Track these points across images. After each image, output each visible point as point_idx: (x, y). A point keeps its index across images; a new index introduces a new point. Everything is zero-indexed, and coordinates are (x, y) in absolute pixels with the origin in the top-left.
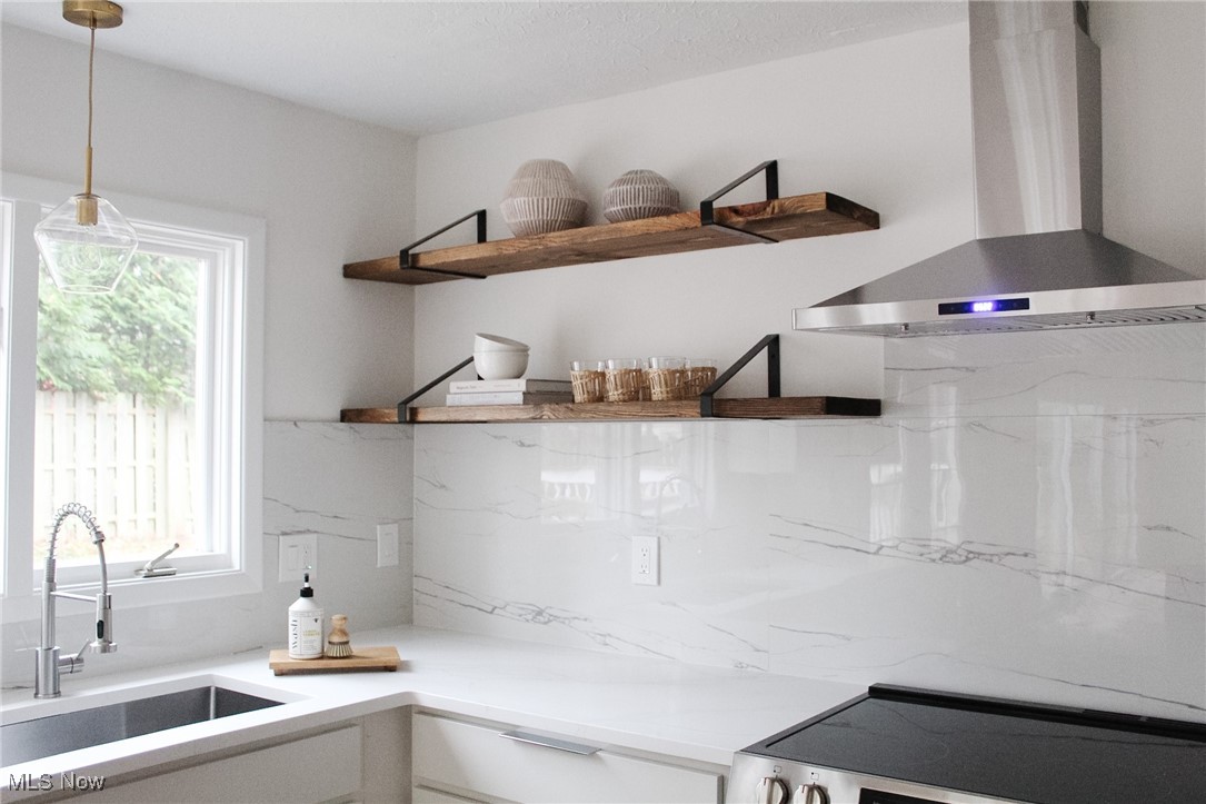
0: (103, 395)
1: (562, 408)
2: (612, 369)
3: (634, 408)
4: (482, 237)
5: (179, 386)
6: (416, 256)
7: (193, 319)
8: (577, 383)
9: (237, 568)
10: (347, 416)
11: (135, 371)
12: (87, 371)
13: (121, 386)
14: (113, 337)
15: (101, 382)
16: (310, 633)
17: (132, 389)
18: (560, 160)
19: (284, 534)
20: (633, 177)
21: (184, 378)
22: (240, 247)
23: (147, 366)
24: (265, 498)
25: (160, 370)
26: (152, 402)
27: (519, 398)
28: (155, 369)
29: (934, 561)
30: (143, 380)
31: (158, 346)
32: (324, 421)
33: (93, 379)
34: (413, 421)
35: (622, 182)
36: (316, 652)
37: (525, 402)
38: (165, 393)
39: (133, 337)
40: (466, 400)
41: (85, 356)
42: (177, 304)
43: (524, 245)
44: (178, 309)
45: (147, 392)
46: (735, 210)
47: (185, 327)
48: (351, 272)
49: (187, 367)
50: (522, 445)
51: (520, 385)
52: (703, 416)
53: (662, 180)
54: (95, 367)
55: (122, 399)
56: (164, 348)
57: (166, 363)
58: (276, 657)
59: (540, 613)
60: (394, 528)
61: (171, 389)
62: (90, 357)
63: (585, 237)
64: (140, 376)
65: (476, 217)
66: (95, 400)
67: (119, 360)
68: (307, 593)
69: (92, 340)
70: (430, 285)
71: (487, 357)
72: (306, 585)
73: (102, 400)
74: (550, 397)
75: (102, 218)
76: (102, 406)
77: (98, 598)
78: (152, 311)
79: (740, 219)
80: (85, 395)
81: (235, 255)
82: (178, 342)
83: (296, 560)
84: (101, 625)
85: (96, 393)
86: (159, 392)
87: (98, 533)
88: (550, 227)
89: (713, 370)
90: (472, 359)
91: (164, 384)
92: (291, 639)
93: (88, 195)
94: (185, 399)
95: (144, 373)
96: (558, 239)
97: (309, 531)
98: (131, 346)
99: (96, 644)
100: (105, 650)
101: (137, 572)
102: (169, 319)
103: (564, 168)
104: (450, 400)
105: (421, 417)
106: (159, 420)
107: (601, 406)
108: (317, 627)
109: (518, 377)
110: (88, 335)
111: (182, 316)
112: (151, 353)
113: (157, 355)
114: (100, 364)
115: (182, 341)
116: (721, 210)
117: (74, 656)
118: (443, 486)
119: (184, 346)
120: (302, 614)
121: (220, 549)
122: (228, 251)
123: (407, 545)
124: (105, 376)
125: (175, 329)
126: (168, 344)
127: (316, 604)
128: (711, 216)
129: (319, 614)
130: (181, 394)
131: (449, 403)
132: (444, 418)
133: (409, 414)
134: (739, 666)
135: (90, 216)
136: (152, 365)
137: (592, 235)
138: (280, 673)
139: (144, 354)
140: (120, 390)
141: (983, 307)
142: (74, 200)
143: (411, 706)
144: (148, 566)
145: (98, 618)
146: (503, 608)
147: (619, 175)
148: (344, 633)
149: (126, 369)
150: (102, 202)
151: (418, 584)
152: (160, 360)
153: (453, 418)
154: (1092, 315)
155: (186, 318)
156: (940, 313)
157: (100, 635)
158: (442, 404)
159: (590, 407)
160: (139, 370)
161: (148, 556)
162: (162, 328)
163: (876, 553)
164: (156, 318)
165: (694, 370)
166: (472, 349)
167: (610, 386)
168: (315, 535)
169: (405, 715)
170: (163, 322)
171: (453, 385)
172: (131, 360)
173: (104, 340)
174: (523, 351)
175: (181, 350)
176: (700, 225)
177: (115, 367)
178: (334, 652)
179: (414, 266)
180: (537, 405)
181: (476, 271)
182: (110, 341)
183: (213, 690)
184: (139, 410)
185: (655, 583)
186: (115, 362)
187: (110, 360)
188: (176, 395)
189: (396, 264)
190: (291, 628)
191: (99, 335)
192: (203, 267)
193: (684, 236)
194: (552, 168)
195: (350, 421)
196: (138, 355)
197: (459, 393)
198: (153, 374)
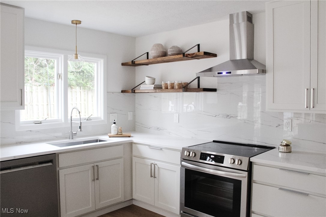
0: (74, 87)
1: (160, 90)
2: (169, 83)
3: (172, 90)
4: (148, 58)
5: (90, 85)
6: (134, 62)
7: (93, 69)
8: (163, 85)
9: (102, 119)
10: (122, 92)
11: (80, 81)
12: (70, 82)
13: (78, 85)
14: (75, 74)
15: (73, 84)
16: (115, 130)
17: (80, 86)
18: (161, 43)
19: (111, 113)
20: (174, 47)
21: (91, 83)
22: (102, 61)
23: (83, 80)
24: (108, 107)
25: (86, 81)
26: (84, 89)
27: (153, 88)
28: (85, 81)
29: (225, 118)
30: (82, 84)
31: (86, 76)
32: (118, 93)
33: (71, 83)
34: (134, 92)
35: (171, 48)
36: (116, 133)
37: (154, 89)
38: (87, 86)
39: (80, 74)
40: (144, 89)
41: (69, 78)
42: (89, 66)
43: (154, 60)
44: (90, 67)
45: (83, 86)
46: (189, 55)
47: (91, 71)
48: (123, 64)
49: (92, 80)
50: (155, 97)
51: (153, 86)
52: (183, 91)
53: (178, 48)
54: (72, 81)
55: (78, 88)
56: (87, 76)
57: (87, 79)
58: (109, 134)
59: (158, 128)
60: (132, 113)
61: (88, 86)
62: (71, 78)
63: (164, 59)
64: (82, 83)
65: (146, 54)
66: (72, 88)
67: (77, 79)
68: (115, 123)
69: (71, 75)
70: (138, 66)
71: (147, 80)
72: (114, 122)
73: (73, 88)
74: (158, 88)
75: (78, 57)
76: (73, 90)
77: (79, 122)
78: (84, 68)
79: (190, 56)
80: (70, 87)
81: (101, 62)
82: (90, 75)
83: (113, 118)
84: (80, 127)
85: (72, 87)
86: (86, 86)
87: (79, 112)
88: (159, 57)
89: (187, 83)
90: (145, 81)
91: (87, 84)
92: (112, 131)
93: (76, 54)
94: (92, 88)
95: (82, 82)
96: (159, 59)
97: (115, 113)
98: (80, 76)
99: (79, 130)
100: (81, 131)
101: (85, 119)
102: (88, 70)
103: (161, 45)
104: (141, 88)
105: (136, 92)
106: (86, 93)
107: (167, 90)
108: (116, 129)
109: (153, 84)
110: (70, 74)
111: (91, 69)
112: (84, 77)
113: (85, 78)
114: (73, 80)
115: (91, 74)
116: (187, 54)
117: (75, 133)
118: (141, 105)
119: (91, 76)
120: (113, 127)
121: (99, 116)
122: (100, 61)
123: (134, 116)
124: (74, 83)
125: (89, 72)
126: (88, 75)
127: (116, 125)
128: (184, 56)
129: (117, 127)
130: (91, 87)
131: (141, 89)
132: (140, 92)
133: (133, 91)
134: (192, 137)
135: (77, 58)
136: (84, 80)
137: (165, 58)
138: (110, 137)
139: (82, 78)
140: (77, 86)
141: (224, 73)
142: (74, 55)
143: (132, 142)
144: (87, 118)
145: (79, 126)
146: (152, 128)
147: (171, 47)
148: (121, 130)
149: (78, 81)
150: (78, 55)
151: (136, 123)
152: (86, 79)
153: (141, 92)
154: (242, 75)
155: (92, 70)
156: (218, 74)
157: (80, 128)
158: (139, 89)
159: (164, 90)
160: (81, 81)
161: (87, 117)
162: (86, 72)
163: (215, 117)
164: (85, 70)
165: (184, 83)
166: (145, 79)
167: (169, 86)
168: (117, 114)
169: (131, 144)
170: (86, 70)
171: (141, 86)
172: (80, 79)
173: (73, 74)
174: (154, 79)
175: (91, 77)
176: (182, 57)
177: (76, 81)
178: (120, 133)
179: (134, 64)
180: (156, 89)
181: (147, 64)
182: (75, 75)
183: (98, 140)
184: (81, 90)
185: (178, 122)
186: (76, 80)
187: (75, 79)
188: (90, 87)
189: (131, 63)
190: (112, 129)
191: (72, 73)
192: (96, 64)
193: (180, 59)
194: (159, 45)
195: (123, 92)
196: (81, 78)
197: (142, 87)
198: (84, 82)
